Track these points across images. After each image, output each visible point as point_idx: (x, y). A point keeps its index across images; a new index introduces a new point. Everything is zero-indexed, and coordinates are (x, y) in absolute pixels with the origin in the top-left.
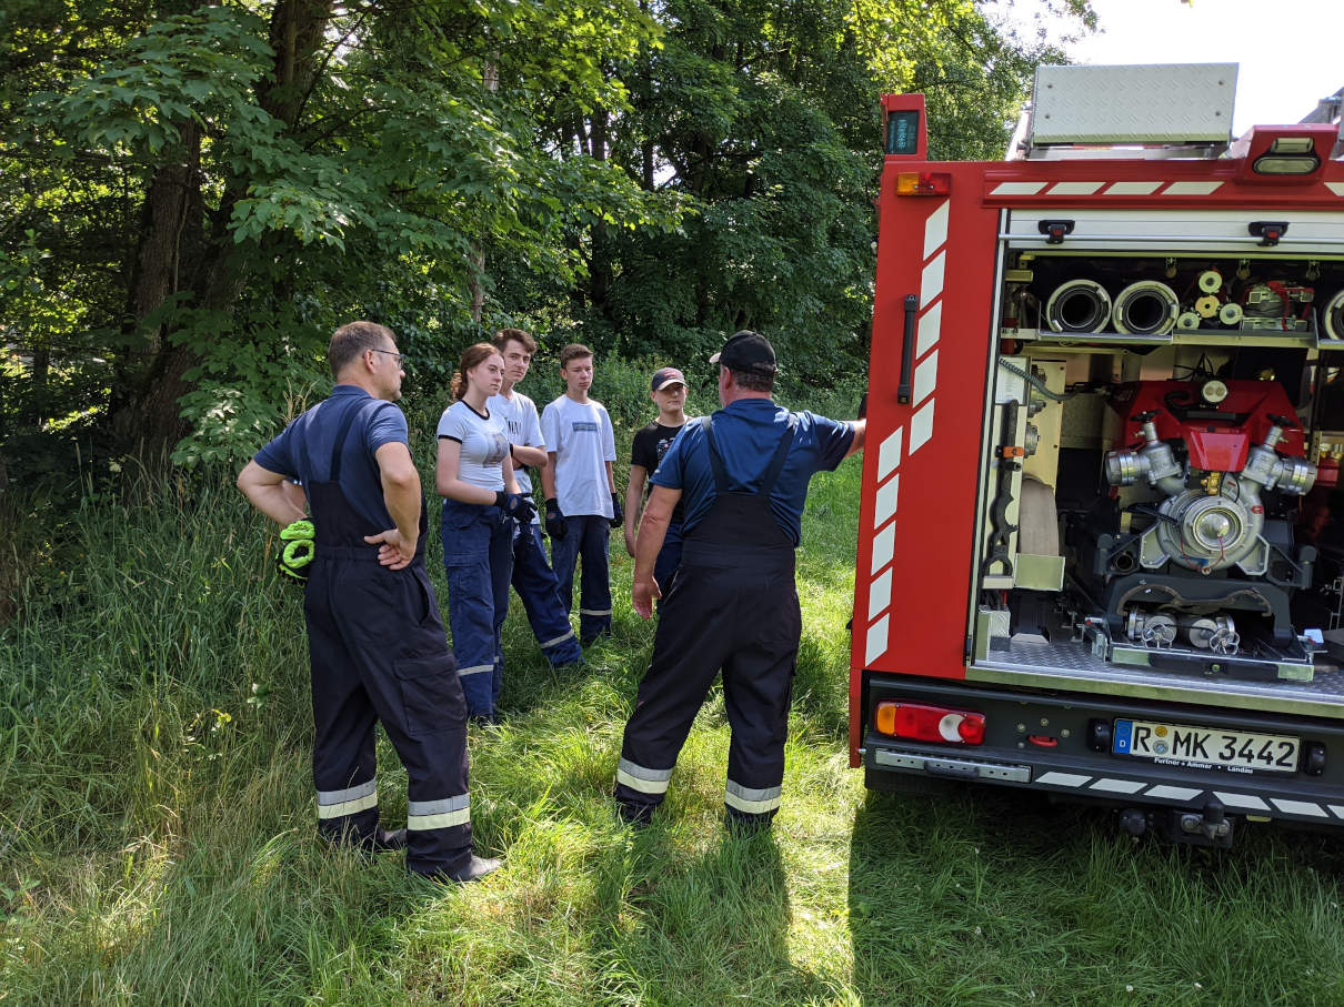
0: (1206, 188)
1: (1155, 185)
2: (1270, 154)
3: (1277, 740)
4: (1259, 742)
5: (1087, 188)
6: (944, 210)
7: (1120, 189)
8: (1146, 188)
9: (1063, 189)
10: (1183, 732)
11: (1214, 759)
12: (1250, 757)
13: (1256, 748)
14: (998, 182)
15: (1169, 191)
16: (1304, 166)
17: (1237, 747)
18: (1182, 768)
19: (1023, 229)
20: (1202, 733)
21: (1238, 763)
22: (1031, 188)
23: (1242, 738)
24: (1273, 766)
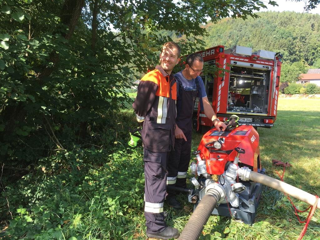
2: (254, 58)
3: (251, 118)
5: (238, 59)
6: (226, 59)
7: (241, 59)
10: (243, 118)
11: (246, 121)
13: (249, 119)
14: (230, 57)
15: (244, 60)
16: (256, 59)
18: (243, 122)
19: (232, 62)
21: (248, 121)
22: (233, 58)
23: (248, 118)
24: (250, 121)
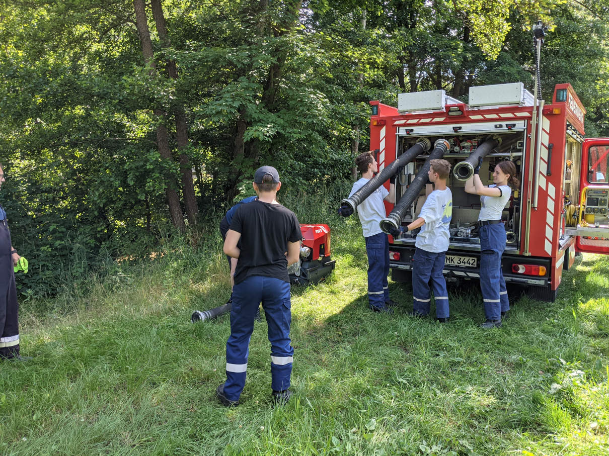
1: (430, 119)
2: (450, 111)
3: (471, 258)
4: (467, 259)
5: (415, 121)
6: (384, 129)
7: (423, 121)
8: (428, 120)
9: (410, 121)
11: (456, 264)
12: (465, 263)
13: (466, 261)
14: (395, 121)
15: (433, 121)
16: (459, 113)
17: (462, 260)
18: (448, 266)
19: (402, 132)
20: (453, 257)
22: (402, 122)
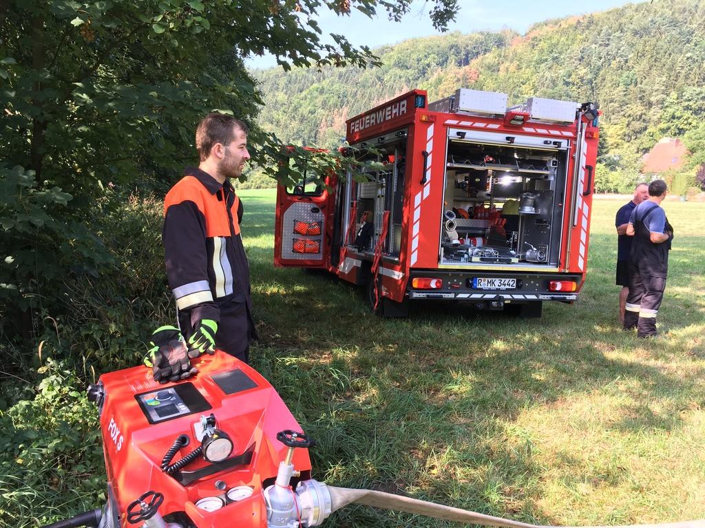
0: (496, 126)
1: (485, 124)
2: (514, 119)
3: (511, 280)
4: (507, 280)
5: (468, 124)
6: (432, 126)
7: (477, 125)
8: (482, 125)
9: (463, 123)
10: (490, 280)
11: (497, 287)
12: (505, 285)
13: (506, 282)
14: (447, 119)
15: (488, 127)
16: (520, 123)
17: (502, 282)
18: (490, 290)
19: (453, 133)
20: (494, 279)
21: (502, 287)
22: (455, 122)
23: (503, 280)
24: (510, 287)
